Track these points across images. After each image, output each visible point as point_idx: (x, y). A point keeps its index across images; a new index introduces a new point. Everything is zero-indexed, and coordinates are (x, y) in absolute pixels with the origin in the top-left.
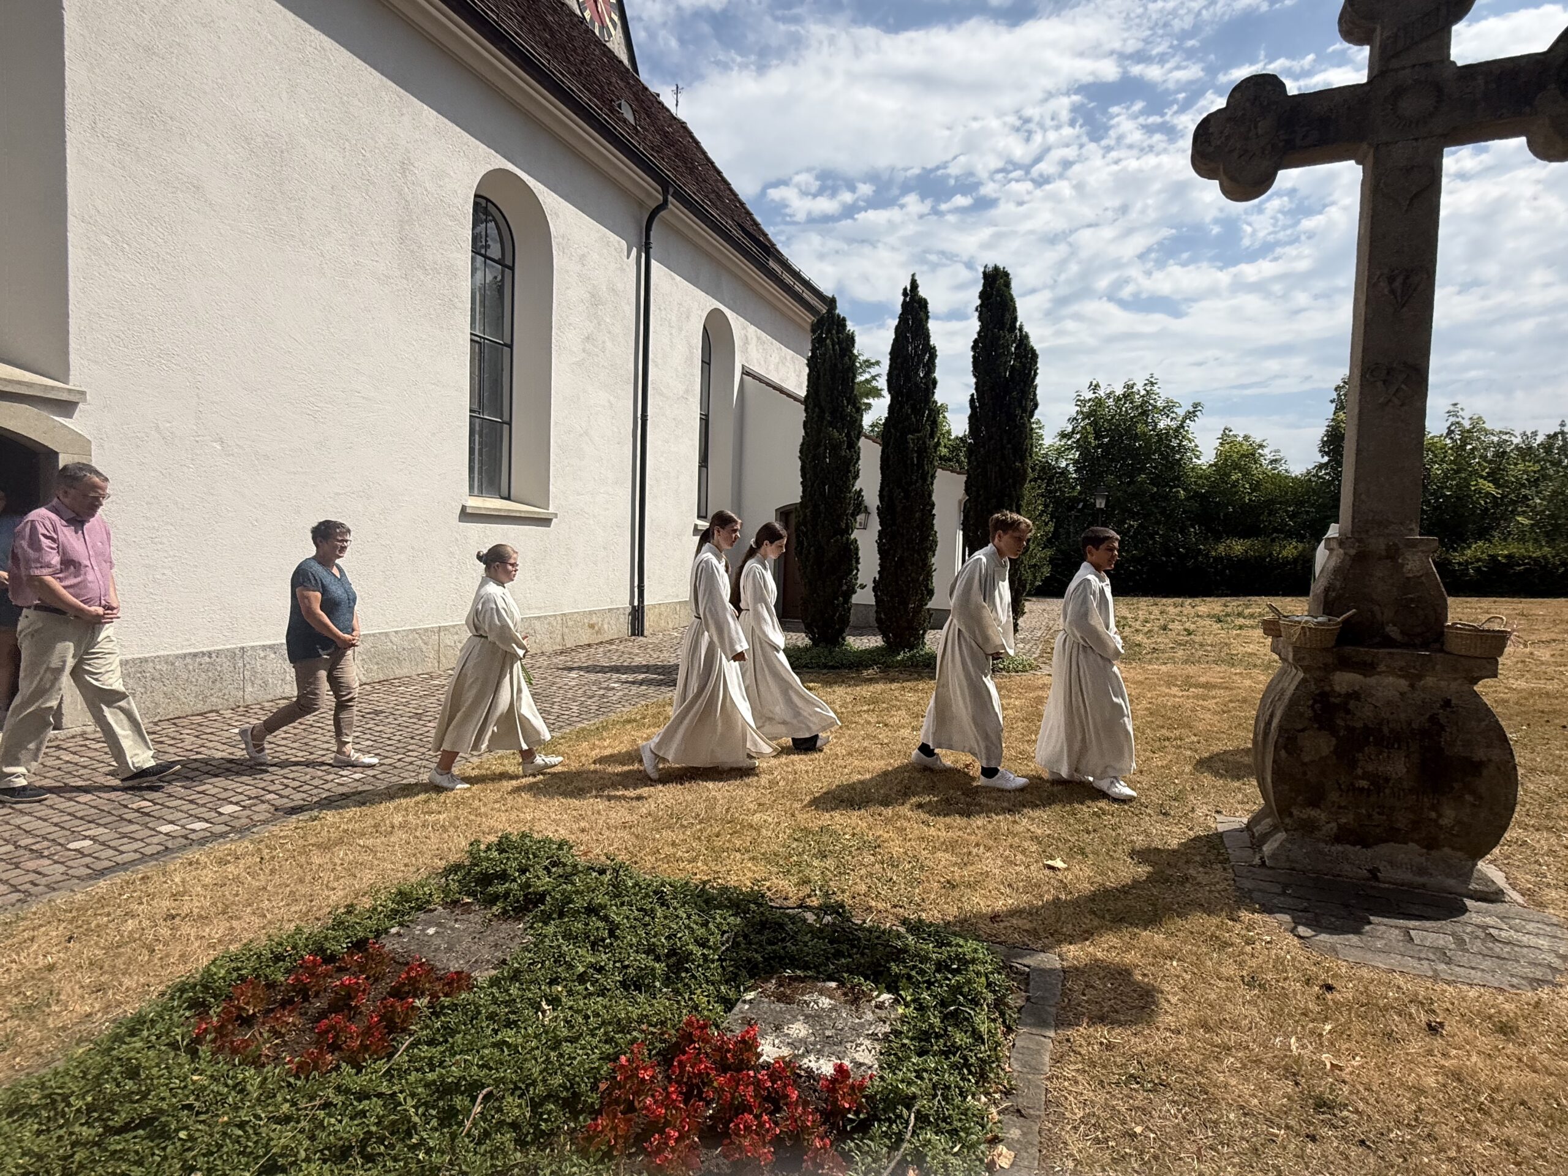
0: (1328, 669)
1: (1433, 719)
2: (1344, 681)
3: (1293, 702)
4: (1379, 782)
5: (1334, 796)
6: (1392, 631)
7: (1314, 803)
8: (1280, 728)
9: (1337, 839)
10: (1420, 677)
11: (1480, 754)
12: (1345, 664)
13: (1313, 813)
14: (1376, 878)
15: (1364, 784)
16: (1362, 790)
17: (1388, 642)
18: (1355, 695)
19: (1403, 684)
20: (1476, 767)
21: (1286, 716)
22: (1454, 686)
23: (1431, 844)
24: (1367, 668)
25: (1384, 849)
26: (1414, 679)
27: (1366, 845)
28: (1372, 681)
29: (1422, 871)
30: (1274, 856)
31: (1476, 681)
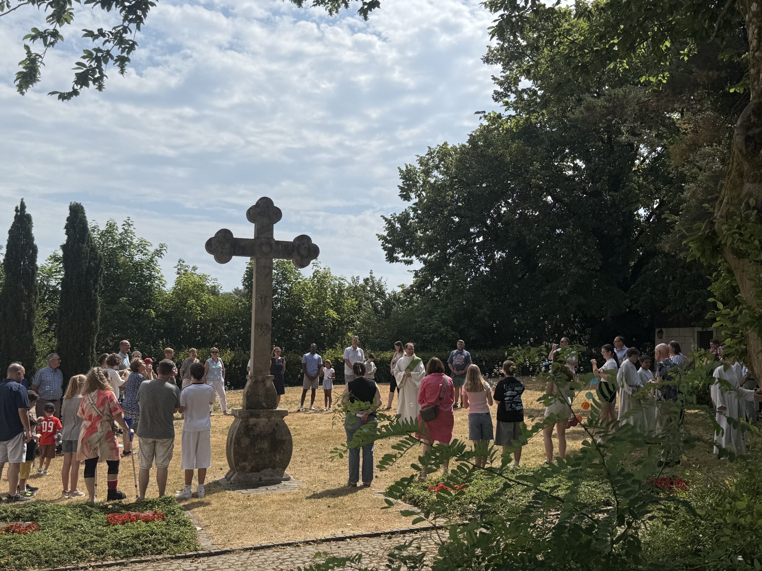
0: (248, 418)
1: (274, 430)
2: (252, 421)
3: (239, 429)
4: (261, 450)
5: (250, 457)
6: (264, 404)
7: (245, 461)
8: (236, 437)
9: (251, 471)
10: (271, 417)
11: (284, 438)
12: (252, 415)
13: (244, 463)
14: (261, 480)
15: (257, 451)
16: (257, 454)
17: (263, 408)
18: (255, 425)
19: (267, 419)
20: (283, 442)
21: (237, 434)
22: (278, 419)
23: (274, 468)
24: (258, 416)
25: (263, 471)
26: (269, 418)
27: (258, 471)
28: (259, 420)
29: (272, 476)
30: (234, 480)
31: (283, 417)
